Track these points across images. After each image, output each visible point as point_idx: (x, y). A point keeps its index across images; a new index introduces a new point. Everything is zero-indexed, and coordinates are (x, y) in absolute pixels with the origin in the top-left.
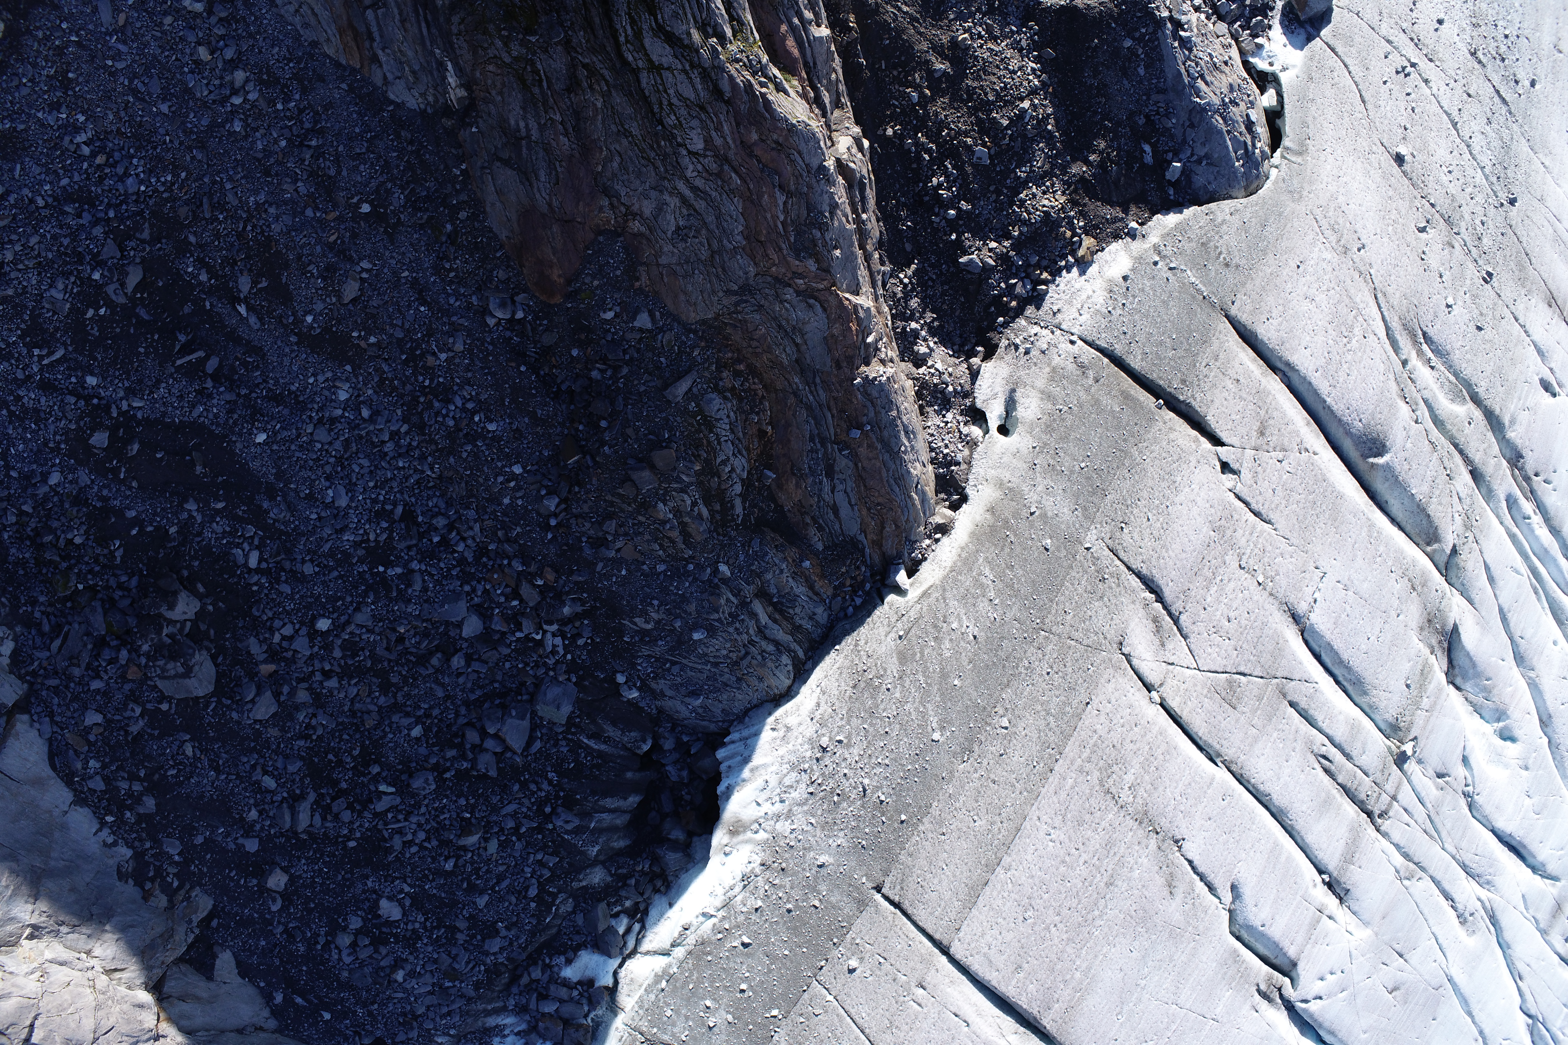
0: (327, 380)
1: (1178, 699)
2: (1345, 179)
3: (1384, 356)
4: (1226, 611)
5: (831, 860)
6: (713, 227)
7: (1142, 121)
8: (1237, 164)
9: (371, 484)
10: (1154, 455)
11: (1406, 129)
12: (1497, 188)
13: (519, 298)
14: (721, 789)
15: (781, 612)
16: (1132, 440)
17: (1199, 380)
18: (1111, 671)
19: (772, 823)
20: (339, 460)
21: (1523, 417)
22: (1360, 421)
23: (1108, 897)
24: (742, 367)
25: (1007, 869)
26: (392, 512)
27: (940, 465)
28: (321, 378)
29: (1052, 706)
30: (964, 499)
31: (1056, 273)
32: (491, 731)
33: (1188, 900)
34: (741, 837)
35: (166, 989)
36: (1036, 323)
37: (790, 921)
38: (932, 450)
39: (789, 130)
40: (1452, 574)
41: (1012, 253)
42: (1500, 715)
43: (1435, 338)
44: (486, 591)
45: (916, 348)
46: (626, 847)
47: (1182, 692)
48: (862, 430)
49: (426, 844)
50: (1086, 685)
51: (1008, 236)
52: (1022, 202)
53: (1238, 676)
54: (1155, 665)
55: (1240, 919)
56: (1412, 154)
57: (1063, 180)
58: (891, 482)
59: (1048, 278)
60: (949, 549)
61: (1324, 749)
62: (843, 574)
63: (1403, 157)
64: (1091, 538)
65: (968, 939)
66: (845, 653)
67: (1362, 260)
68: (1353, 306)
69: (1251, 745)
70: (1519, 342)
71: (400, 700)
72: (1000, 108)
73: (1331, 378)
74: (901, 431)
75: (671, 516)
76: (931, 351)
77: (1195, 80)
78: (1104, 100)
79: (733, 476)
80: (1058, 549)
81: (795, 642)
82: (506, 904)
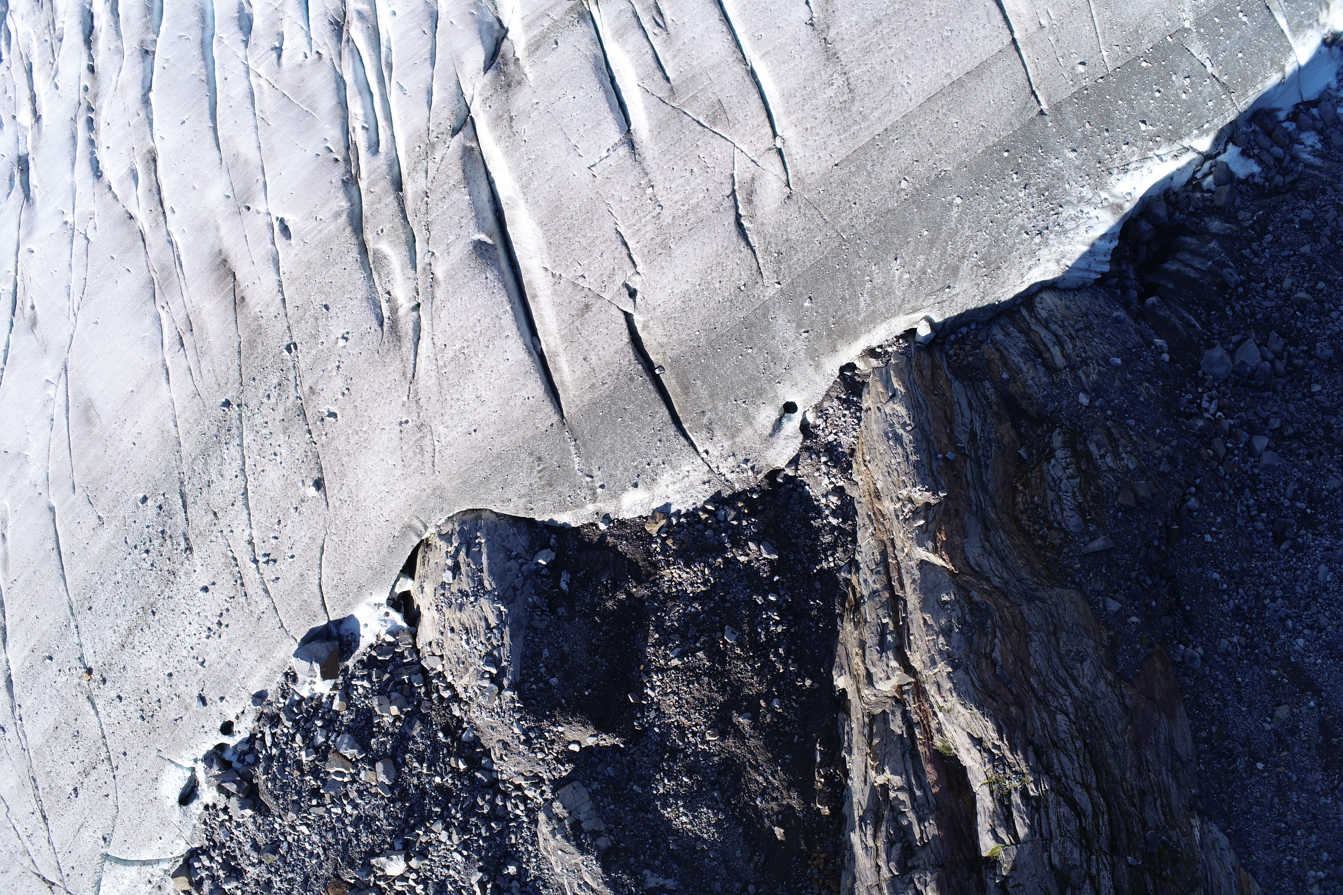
0: (1308, 657)
1: (763, 132)
2: (384, 488)
3: (436, 322)
4: (692, 180)
5: (1066, 151)
6: (1054, 654)
7: (561, 611)
8: (483, 541)
9: (1299, 572)
10: (688, 332)
11: (296, 508)
12: (235, 423)
13: (1179, 659)
14: (1115, 243)
15: (1036, 349)
16: (700, 352)
17: (618, 375)
18: (807, 181)
19: (1093, 200)
20: (1315, 598)
21: (324, 214)
22: (487, 278)
23: (884, 13)
24: (1038, 542)
25: (949, 75)
26: (1291, 547)
27: (855, 403)
28: (1312, 660)
29: (864, 178)
30: (842, 369)
31: (692, 515)
32: (1267, 364)
34: (1117, 201)
36: (727, 481)
37: (1109, 122)
38: (859, 419)
39: (982, 706)
40: (462, 115)
41: (728, 545)
43: (373, 317)
44: (1245, 463)
45: (839, 503)
46: (1186, 236)
47: (757, 135)
48: (944, 456)
49: (1333, 307)
50: (831, 180)
51: (726, 560)
52: (704, 583)
53: (704, 124)
54: (768, 167)
56: (304, 484)
57: (659, 588)
58: (923, 406)
59: (700, 513)
60: (877, 337)
61: (656, 31)
62: (972, 355)
63: (314, 485)
64: (772, 290)
65: (996, 41)
66: (993, 296)
67: (409, 413)
68: (441, 376)
69: (719, 65)
70: (292, 281)
71: (1320, 415)
72: (699, 668)
73: (497, 325)
74: (908, 442)
75: (1123, 455)
76: (825, 496)
77: (497, 627)
78: (594, 641)
79: (1064, 465)
80: (801, 294)
81: (1028, 323)
82: (1289, 238)
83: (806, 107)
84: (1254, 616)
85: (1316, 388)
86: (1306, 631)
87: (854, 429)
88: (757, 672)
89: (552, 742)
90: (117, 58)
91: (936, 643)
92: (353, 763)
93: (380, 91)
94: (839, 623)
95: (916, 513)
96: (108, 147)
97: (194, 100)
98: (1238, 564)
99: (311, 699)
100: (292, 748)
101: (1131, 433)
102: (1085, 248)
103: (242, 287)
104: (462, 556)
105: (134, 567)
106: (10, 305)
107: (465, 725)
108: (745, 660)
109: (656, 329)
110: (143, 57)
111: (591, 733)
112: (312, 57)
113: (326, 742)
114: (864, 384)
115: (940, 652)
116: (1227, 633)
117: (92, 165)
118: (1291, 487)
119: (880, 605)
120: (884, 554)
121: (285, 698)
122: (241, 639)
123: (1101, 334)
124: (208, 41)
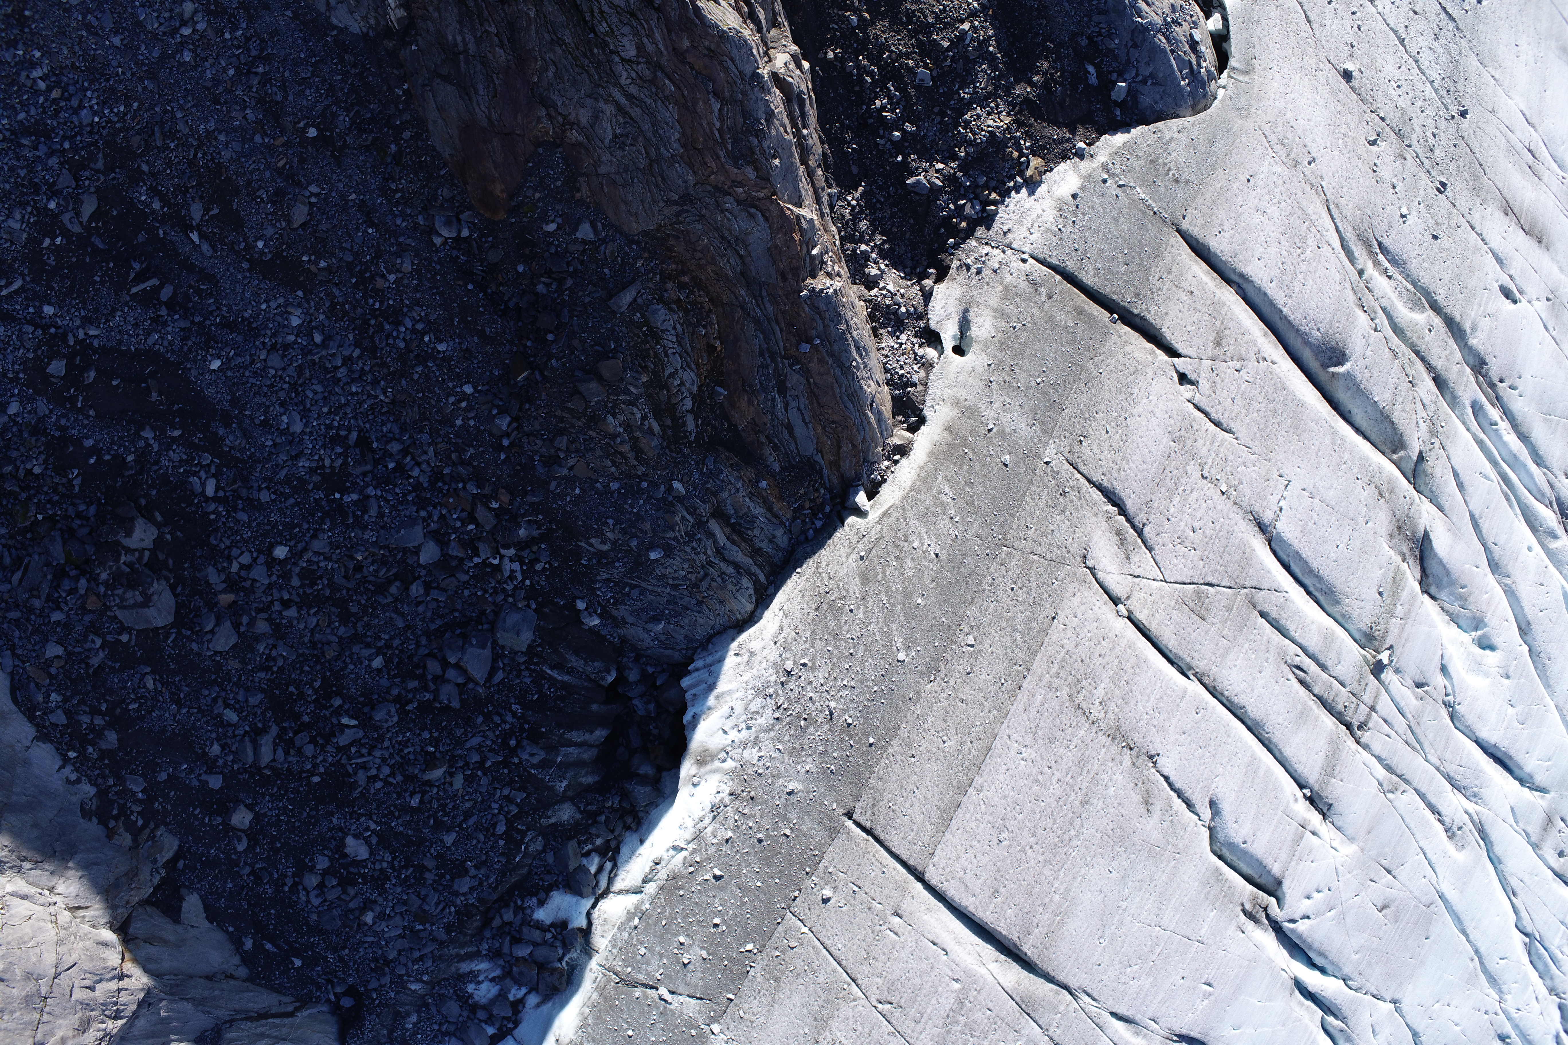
0: (279, 306)
1: (1145, 611)
2: (1292, 96)
3: (1339, 266)
4: (1190, 522)
5: (800, 787)
6: (650, 134)
7: (1084, 42)
8: (1182, 83)
9: (325, 410)
10: (1110, 368)
11: (1352, 46)
12: (1447, 100)
13: (464, 216)
14: (687, 718)
15: (740, 533)
16: (1087, 354)
18: (1075, 584)
19: (740, 750)
20: (293, 386)
21: (1485, 324)
22: (1318, 330)
23: (1083, 816)
24: (686, 279)
25: (979, 791)
26: (346, 437)
27: (896, 386)
28: (273, 305)
29: (1017, 621)
30: (922, 421)
31: (1005, 193)
32: (452, 660)
33: (1166, 818)
34: (709, 767)
35: (131, 930)
36: (987, 244)
37: (762, 852)
38: (887, 371)
39: (720, 37)
40: (1420, 482)
41: (959, 174)
42: (1477, 623)
43: (1391, 248)
44: (442, 517)
45: (867, 270)
46: (595, 783)
47: (1149, 605)
48: (812, 344)
49: (391, 780)
50: (1051, 599)
51: (955, 157)
52: (967, 123)
53: (1206, 587)
54: (1120, 578)
55: (1221, 836)
56: (1360, 70)
57: (1007, 101)
58: (845, 399)
59: (997, 198)
60: (908, 468)
61: (1298, 660)
62: (801, 496)
63: (1351, 73)
64: (1050, 453)
65: (942, 864)
66: (807, 575)
67: (1312, 173)
68: (1306, 218)
69: (1223, 657)
70: (1476, 249)
71: (361, 630)
72: (941, 29)
73: (1286, 288)
74: (851, 346)
75: (621, 430)
76: (883, 273)
78: (1045, 22)
79: (682, 390)
80: (1017, 465)
81: (755, 564)
82: (474, 842)
83: (1116, 662)
84: (371, 323)
85: (377, 663)
86: (292, 338)
88: (883, 47)
95: (821, 262)
101: (613, 470)
103: (1513, 224)
104: (1193, 60)
108: (900, 55)
109: (1141, 356)
114: (896, 414)
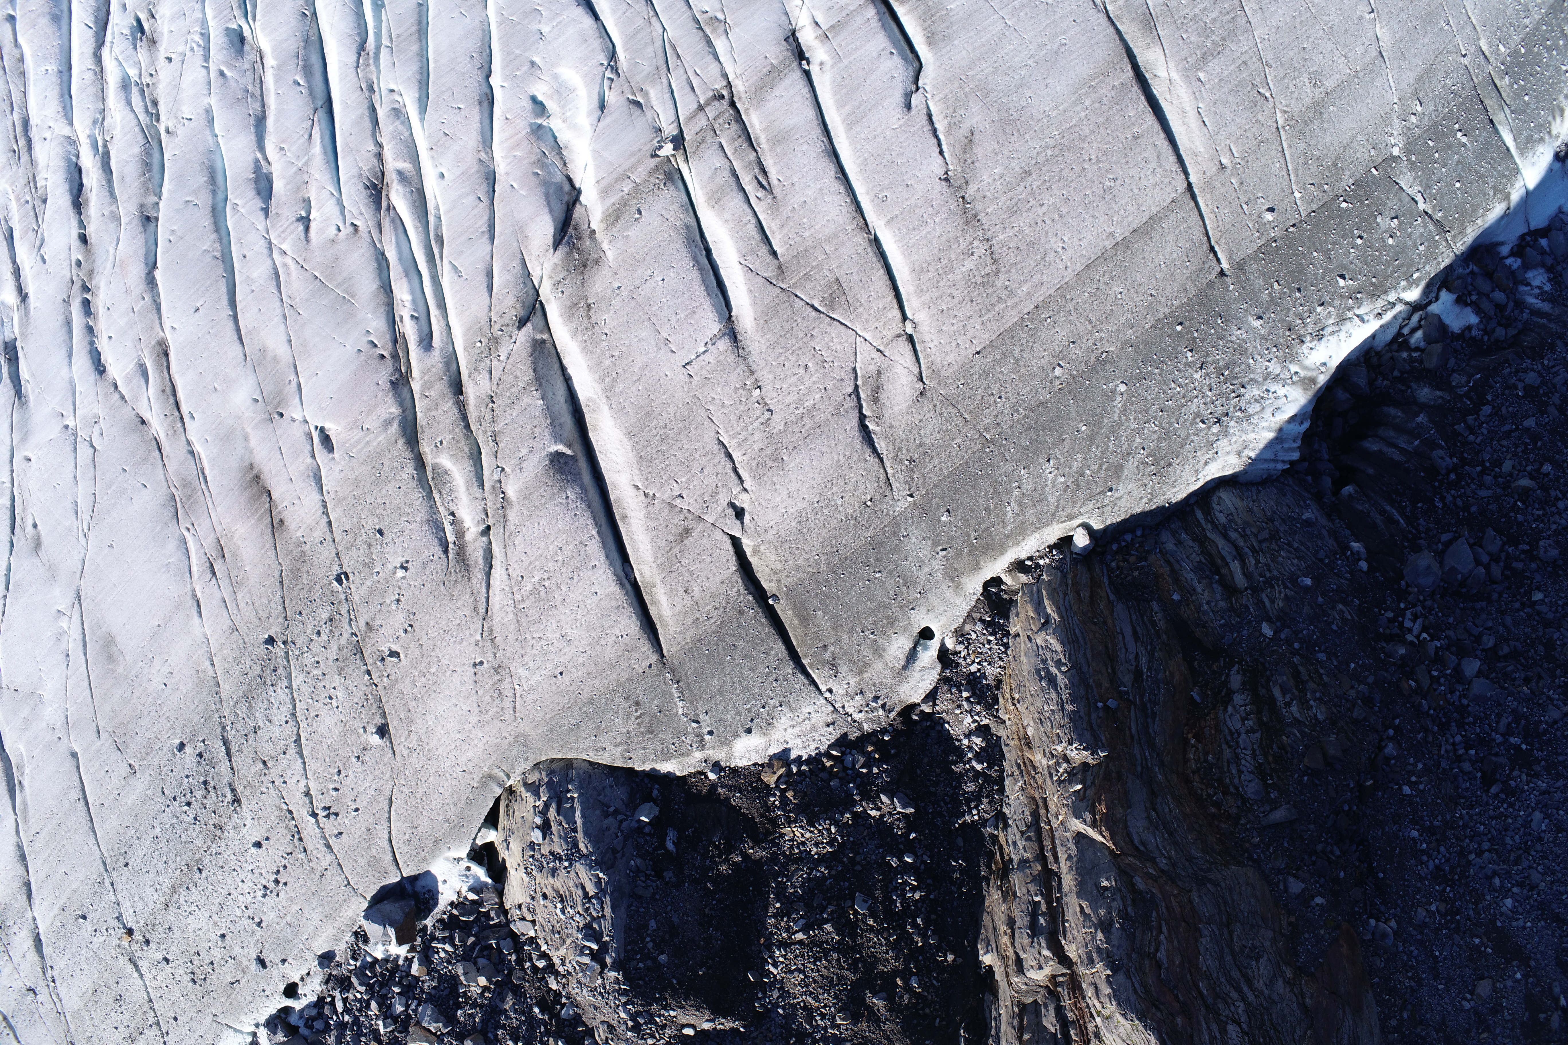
0: (1517, 920)
1: (890, 316)
2: (458, 736)
3: (510, 550)
4: (807, 377)
5: (1250, 318)
6: (1226, 950)
7: (668, 875)
8: (575, 795)
9: (1510, 820)
10: (806, 556)
11: (358, 757)
12: (282, 662)
13: (1368, 937)
14: (1306, 425)
15: (1212, 563)
16: (820, 579)
17: (725, 608)
18: (944, 373)
19: (1282, 376)
20: (1527, 850)
21: (372, 423)
22: (567, 497)
23: (1033, 162)
24: (1212, 810)
25: (1112, 235)
26: (1502, 791)
27: (1001, 627)
28: (1521, 923)
29: (1010, 366)
30: (986, 585)
31: (815, 761)
32: (1481, 570)
33: (959, 118)
34: (1309, 374)
36: (855, 721)
37: (1301, 280)
38: (1006, 646)
39: (1145, 1016)
40: (531, 299)
41: (857, 798)
42: (538, 131)
43: (436, 542)
45: (983, 745)
46: (1389, 406)
47: (883, 320)
48: (1105, 705)
49: (1560, 495)
50: (972, 371)
51: (855, 815)
52: (831, 843)
53: (820, 308)
54: (897, 357)
55: (911, 73)
56: (365, 731)
57: (779, 849)
58: (1081, 640)
59: (825, 760)
60: (1026, 548)
61: (759, 195)
62: (1137, 569)
63: (377, 733)
64: (903, 504)
65: (1168, 189)
66: (1163, 498)
67: (484, 653)
68: (519, 612)
69: (836, 236)
70: (339, 501)
71: (1541, 629)
72: (827, 943)
73: (582, 553)
74: (1063, 686)
75: (1312, 702)
76: (968, 736)
77: (596, 896)
78: (707, 910)
79: (1243, 715)
80: (938, 507)
81: (1204, 529)
82: (1510, 409)
83: (941, 284)
84: (1456, 877)
85: (1538, 596)
86: (1515, 890)
87: (1001, 659)
88: (893, 946)
89: (664, 1027)
90: (112, 226)
91: (1094, 939)
92: (438, 1037)
93: (430, 272)
94: (985, 888)
95: (1072, 775)
96: (110, 337)
97: (209, 283)
98: (1439, 818)
99: (386, 960)
100: (367, 1016)
101: (1322, 671)
102: (1271, 435)
103: (279, 508)
104: (552, 813)
105: (175, 821)
106: (8, 522)
107: (564, 1000)
108: (878, 933)
109: (768, 554)
110: (144, 226)
111: (706, 1017)
112: (347, 230)
113: (406, 1010)
114: (1012, 602)
115: (1099, 950)
116: (1424, 900)
117: (92, 358)
118: (1504, 721)
119: (1030, 878)
120: (1035, 814)
121: (356, 960)
122: (303, 898)
123: (1289, 544)
124: (220, 206)
